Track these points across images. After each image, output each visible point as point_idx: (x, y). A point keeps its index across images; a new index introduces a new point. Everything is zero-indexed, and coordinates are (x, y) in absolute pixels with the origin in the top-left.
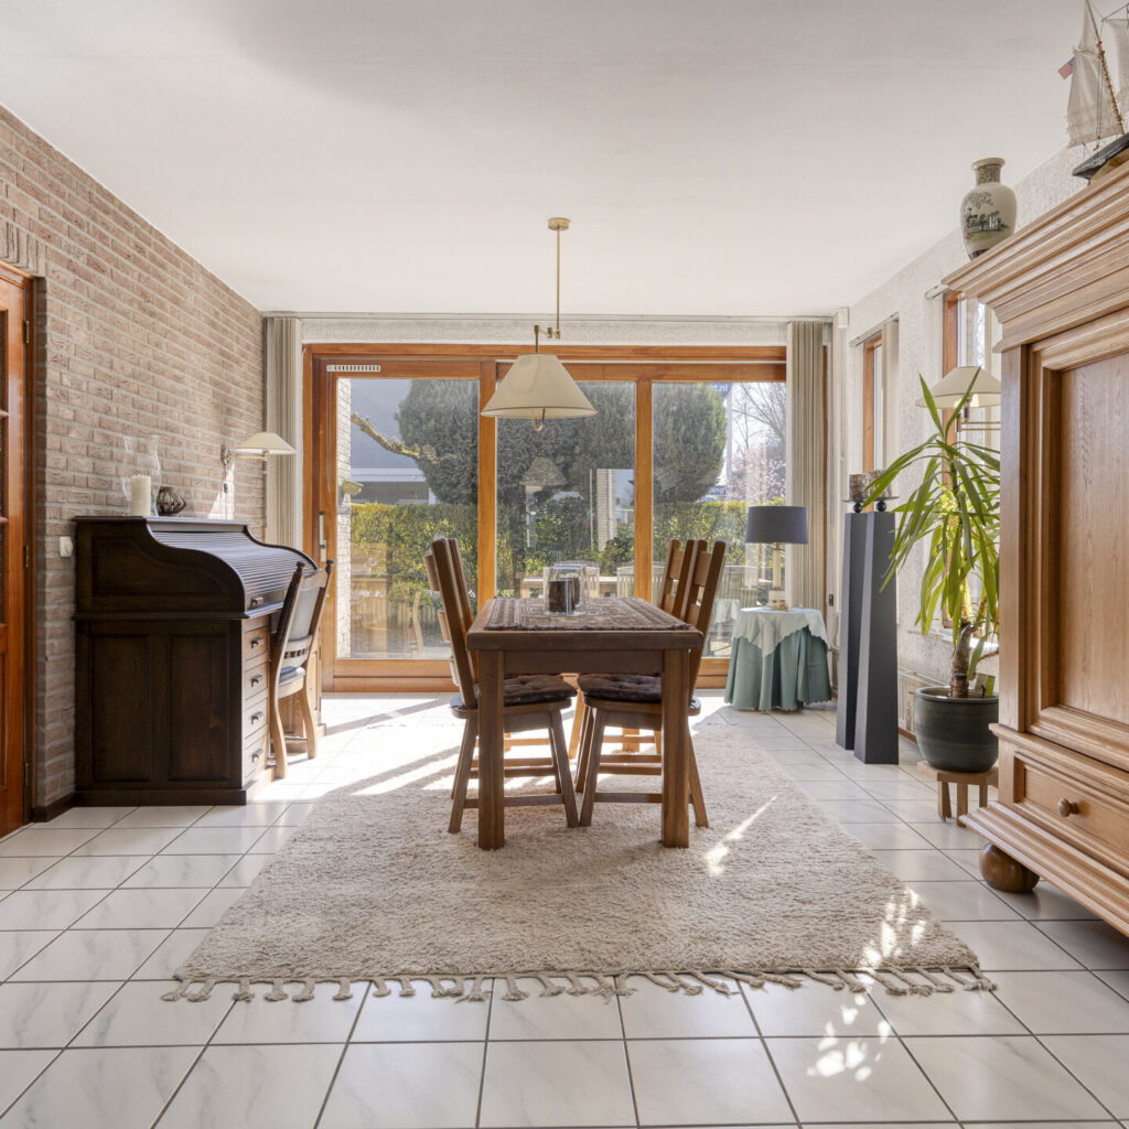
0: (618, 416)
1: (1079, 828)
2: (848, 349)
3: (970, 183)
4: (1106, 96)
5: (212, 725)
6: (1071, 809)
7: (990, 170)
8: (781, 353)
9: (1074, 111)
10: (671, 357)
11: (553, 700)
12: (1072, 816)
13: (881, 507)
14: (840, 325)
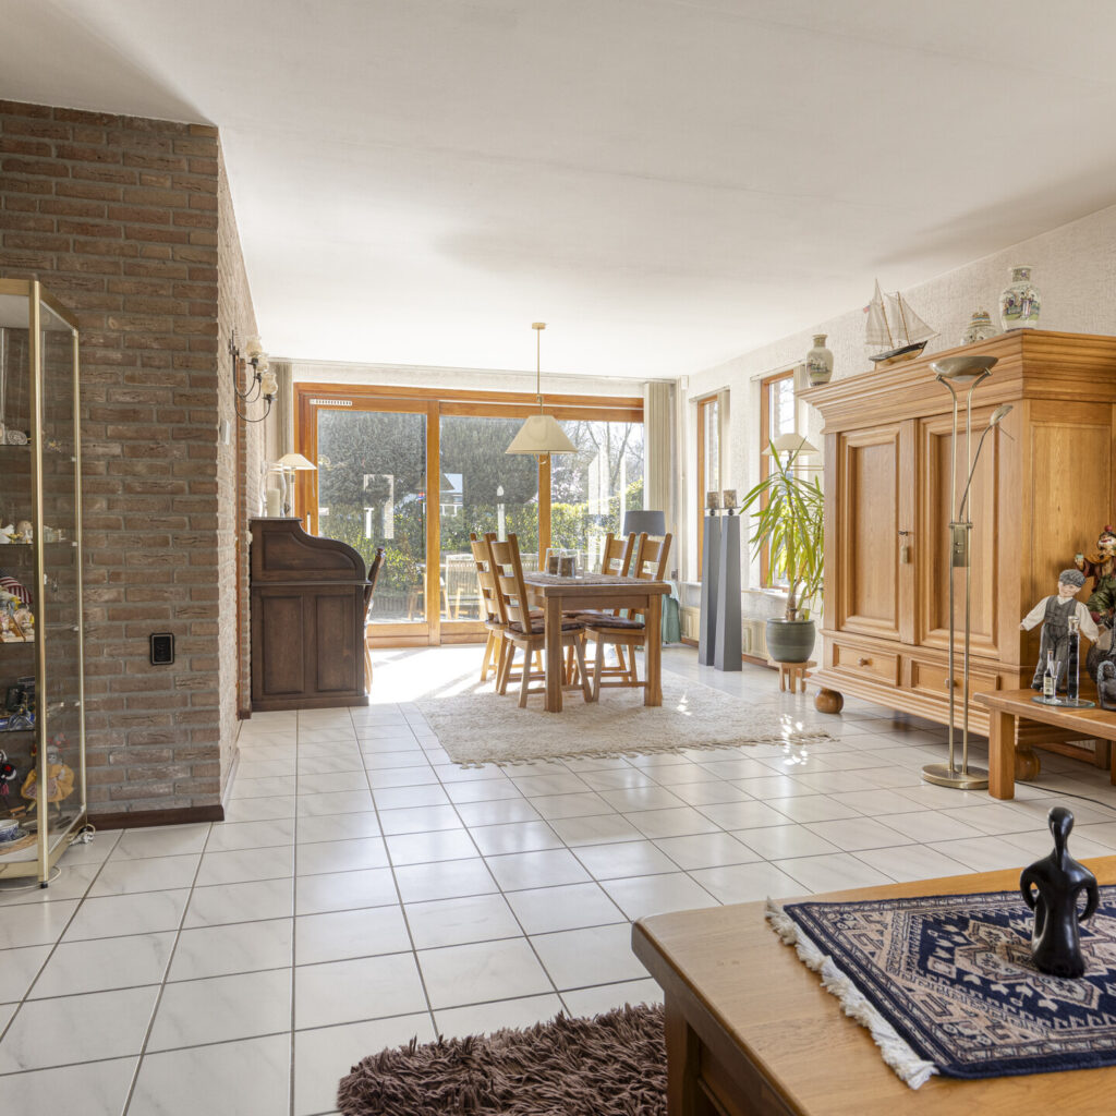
0: (468, 432)
1: (869, 671)
2: (687, 404)
3: (810, 347)
4: (885, 328)
5: (345, 654)
6: (865, 663)
7: (820, 341)
8: (640, 403)
9: (869, 328)
10: (566, 402)
11: (576, 628)
12: (865, 666)
13: (731, 513)
14: (683, 386)
